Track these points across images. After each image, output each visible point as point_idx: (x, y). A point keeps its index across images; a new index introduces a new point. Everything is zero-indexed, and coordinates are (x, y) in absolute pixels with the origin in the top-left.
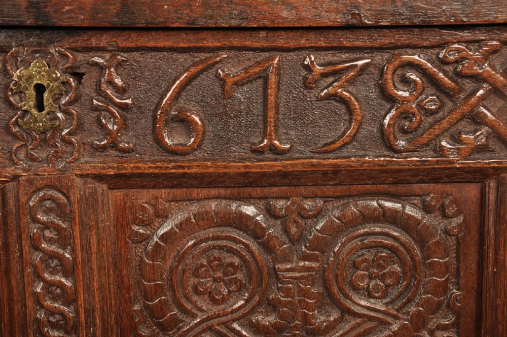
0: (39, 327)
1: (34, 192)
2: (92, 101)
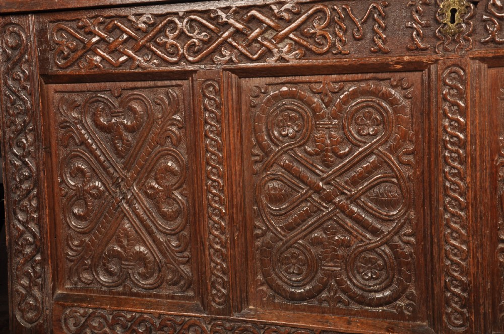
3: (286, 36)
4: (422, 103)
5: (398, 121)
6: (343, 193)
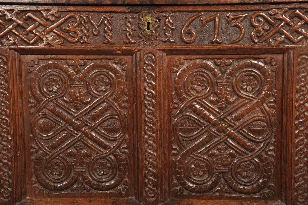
0: (145, 96)
1: (145, 54)
2: (163, 27)
3: (51, 31)
4: (132, 73)
5: (119, 83)
6: (87, 125)
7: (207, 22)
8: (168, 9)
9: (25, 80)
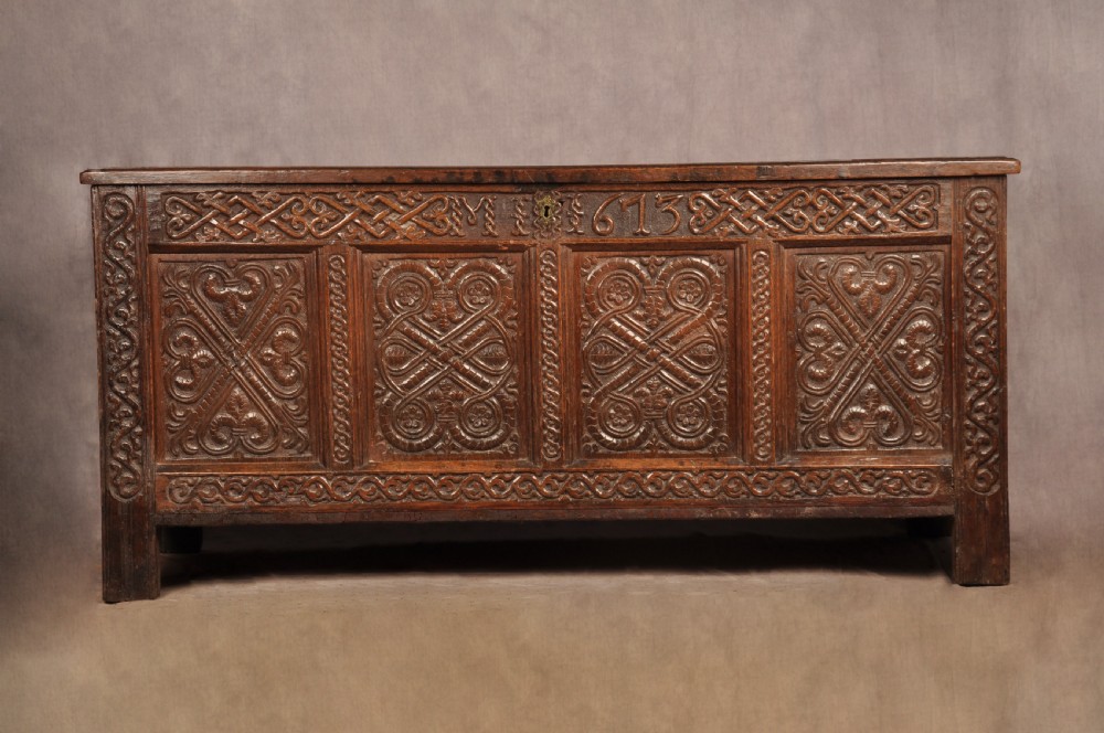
0: (542, 310)
1: (542, 251)
2: (567, 213)
3: (409, 219)
4: (523, 278)
5: (504, 292)
6: (457, 354)
7: (629, 205)
8: (574, 188)
9: (369, 289)
